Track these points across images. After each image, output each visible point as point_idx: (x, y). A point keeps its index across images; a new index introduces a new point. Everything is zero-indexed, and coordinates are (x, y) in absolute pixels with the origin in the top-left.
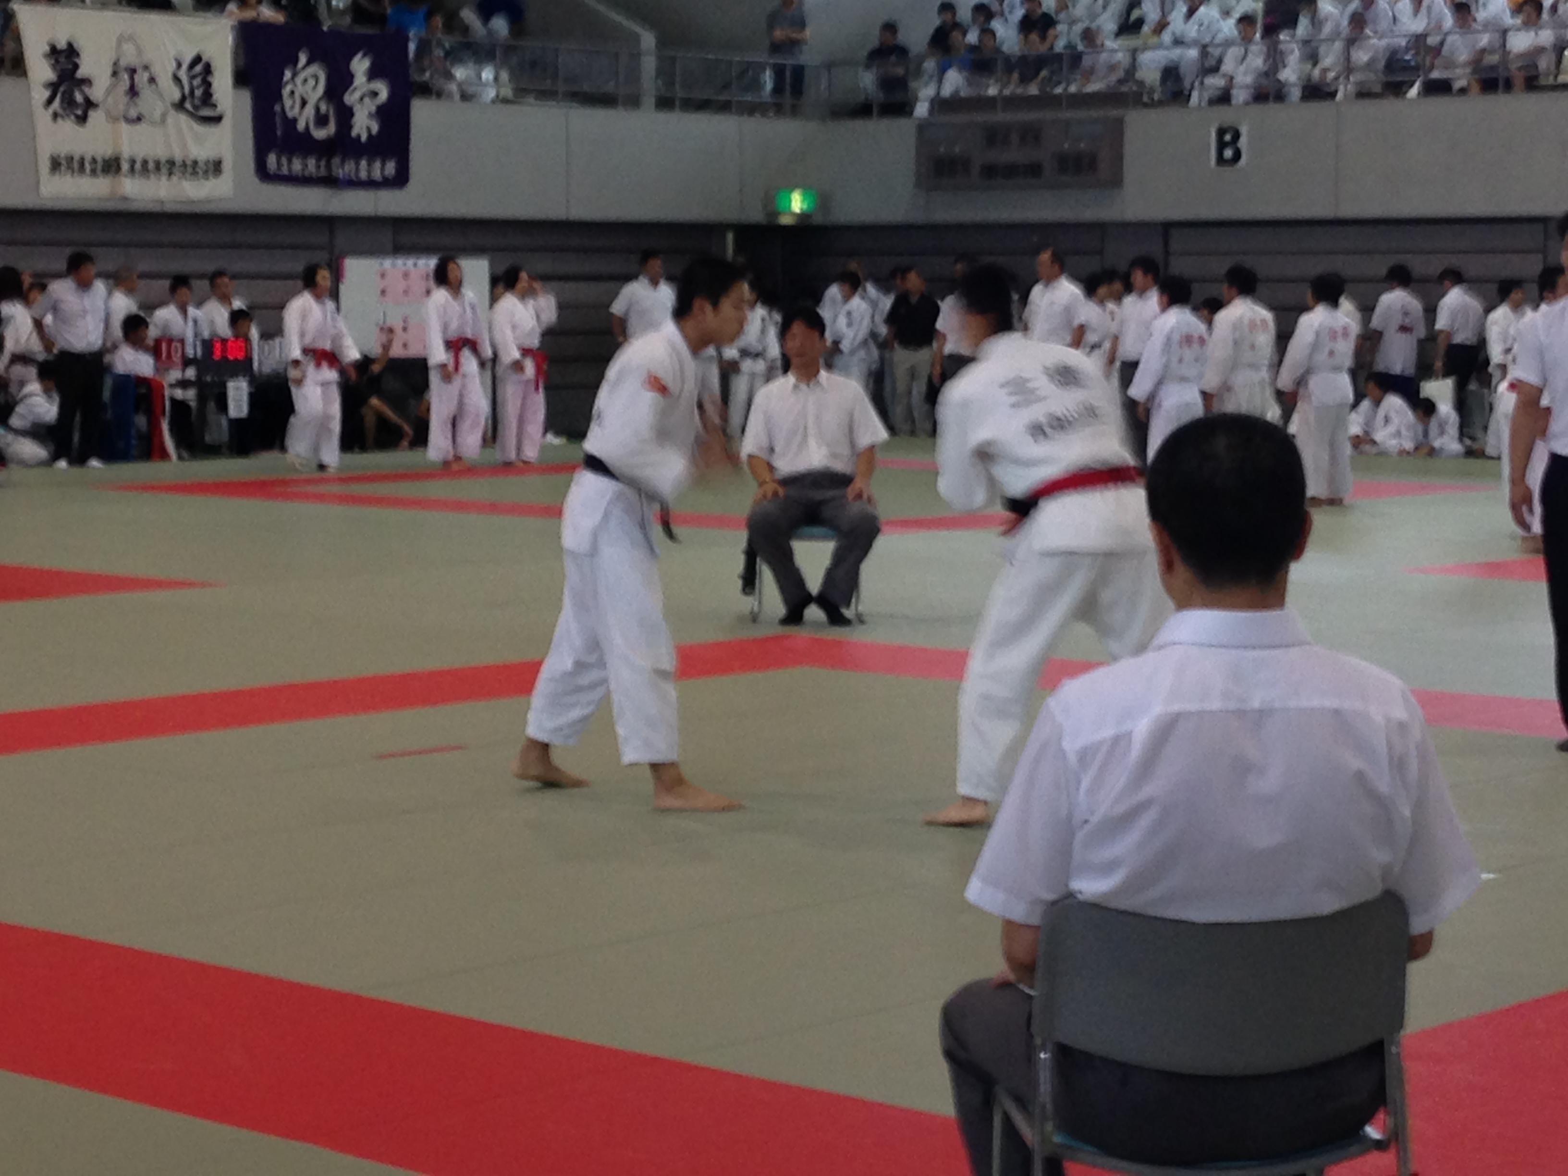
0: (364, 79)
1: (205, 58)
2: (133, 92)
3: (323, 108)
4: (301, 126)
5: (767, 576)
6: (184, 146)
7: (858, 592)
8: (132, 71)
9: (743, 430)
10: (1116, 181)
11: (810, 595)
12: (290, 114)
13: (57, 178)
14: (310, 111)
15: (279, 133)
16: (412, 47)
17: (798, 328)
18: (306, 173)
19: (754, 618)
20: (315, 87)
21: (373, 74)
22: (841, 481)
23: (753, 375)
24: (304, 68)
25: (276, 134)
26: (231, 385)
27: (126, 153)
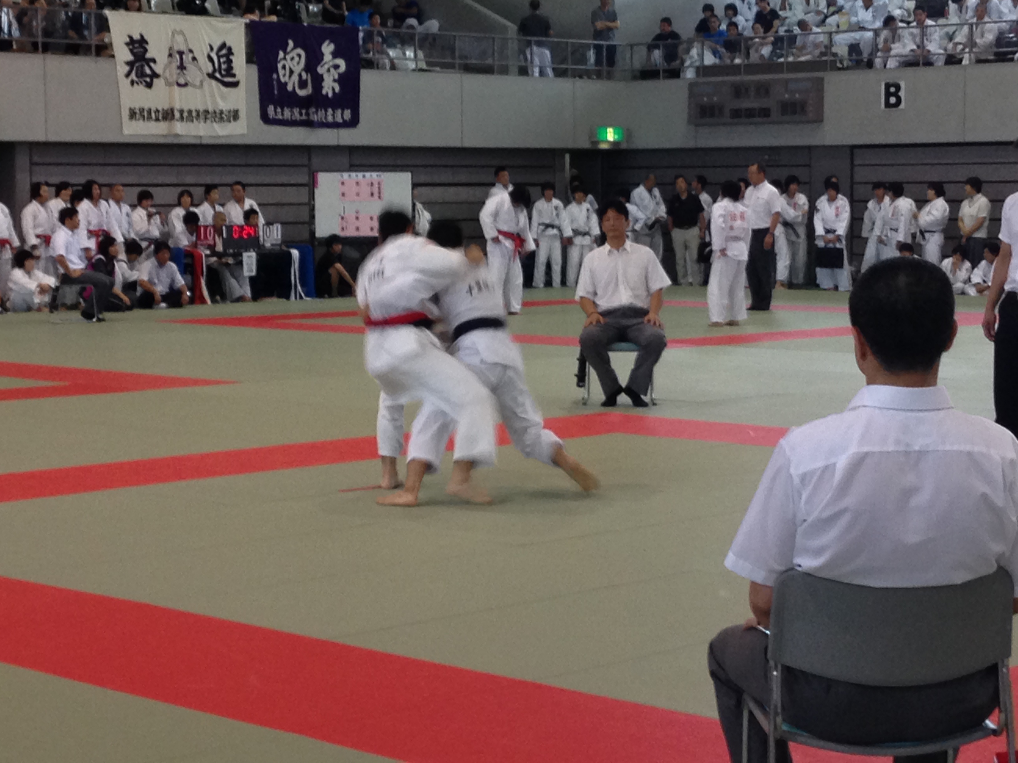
0: (330, 57)
1: (228, 44)
2: (182, 67)
3: (304, 76)
4: (290, 88)
5: (593, 375)
6: (214, 102)
7: (652, 385)
8: (181, 53)
9: (577, 282)
10: (819, 119)
11: (621, 387)
12: (283, 80)
13: (134, 122)
14: (295, 78)
15: (276, 92)
16: (361, 35)
17: (611, 214)
18: (294, 118)
19: (585, 403)
20: (298, 63)
21: (335, 55)
22: (640, 313)
23: (582, 246)
24: (293, 50)
25: (274, 93)
26: (245, 255)
27: (177, 106)
